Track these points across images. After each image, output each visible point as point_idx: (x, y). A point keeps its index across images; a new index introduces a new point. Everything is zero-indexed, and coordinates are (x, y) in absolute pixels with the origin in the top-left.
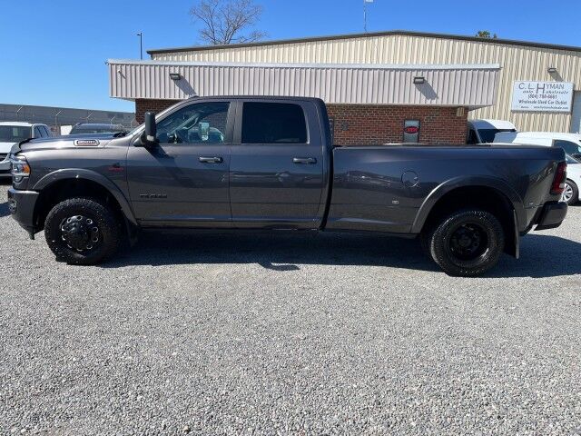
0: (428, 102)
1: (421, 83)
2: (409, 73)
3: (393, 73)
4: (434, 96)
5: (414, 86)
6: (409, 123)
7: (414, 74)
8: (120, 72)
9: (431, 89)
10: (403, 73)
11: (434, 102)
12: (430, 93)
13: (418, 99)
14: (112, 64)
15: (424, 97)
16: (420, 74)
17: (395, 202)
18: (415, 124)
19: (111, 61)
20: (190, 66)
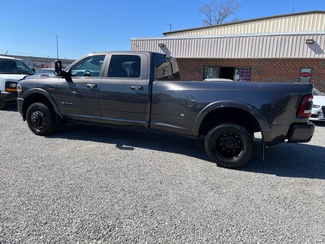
0: (317, 56)
1: (311, 43)
2: (303, 37)
3: (291, 37)
4: (320, 52)
5: (306, 45)
6: (304, 70)
7: (307, 38)
8: (136, 44)
9: (319, 47)
10: (299, 37)
11: (321, 56)
12: (318, 50)
13: (309, 54)
14: (133, 41)
15: (313, 53)
16: (311, 38)
17: (182, 115)
18: (308, 71)
19: (132, 39)
20: (169, 39)
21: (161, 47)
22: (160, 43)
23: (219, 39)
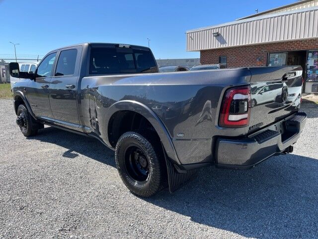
8: (191, 37)
14: (188, 33)
20: (224, 27)
21: (216, 36)
22: (215, 32)
23: (284, 17)
